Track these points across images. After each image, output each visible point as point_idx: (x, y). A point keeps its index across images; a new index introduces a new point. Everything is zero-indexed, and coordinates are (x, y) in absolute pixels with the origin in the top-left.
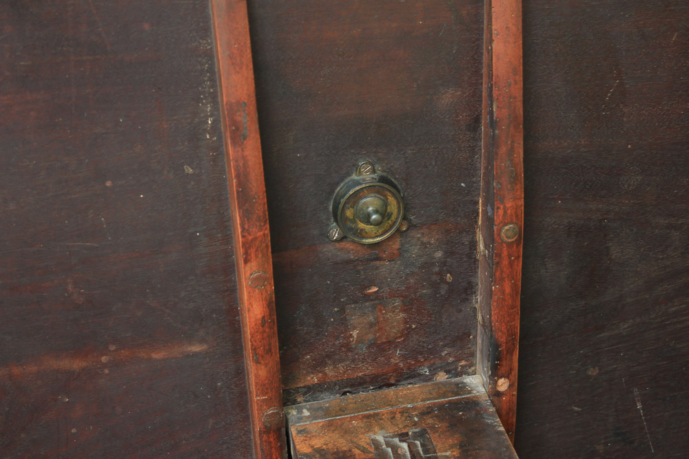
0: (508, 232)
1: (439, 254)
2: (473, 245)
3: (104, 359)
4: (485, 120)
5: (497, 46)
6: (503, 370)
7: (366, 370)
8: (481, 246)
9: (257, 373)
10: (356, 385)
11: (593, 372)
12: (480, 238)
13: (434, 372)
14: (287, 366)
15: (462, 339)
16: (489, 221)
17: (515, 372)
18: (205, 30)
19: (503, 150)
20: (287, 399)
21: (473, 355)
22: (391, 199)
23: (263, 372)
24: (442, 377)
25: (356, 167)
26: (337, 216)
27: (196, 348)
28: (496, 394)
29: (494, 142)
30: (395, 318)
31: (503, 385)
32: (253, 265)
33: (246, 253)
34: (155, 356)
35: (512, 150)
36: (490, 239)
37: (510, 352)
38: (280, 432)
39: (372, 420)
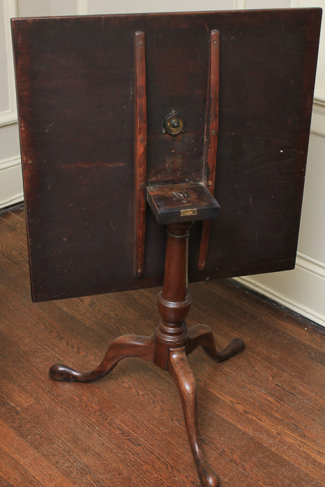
0: (213, 132)
1: (193, 141)
2: (203, 139)
3: (95, 165)
4: (208, 99)
5: (212, 77)
6: (210, 178)
7: (170, 178)
8: (205, 139)
9: (140, 171)
10: (167, 182)
11: (237, 186)
12: (205, 137)
13: (189, 181)
14: (148, 173)
15: (198, 170)
16: (208, 129)
17: (214, 180)
18: (133, 65)
19: (213, 107)
20: (147, 183)
21: (201, 176)
22: (180, 121)
23: (141, 170)
24: (192, 182)
25: (171, 111)
26: (165, 125)
27: (121, 165)
28: (208, 186)
29: (210, 105)
30: (179, 161)
31: (210, 183)
32: (141, 135)
33: (140, 131)
34: (110, 166)
35: (215, 108)
36: (208, 135)
37: (213, 172)
38: (144, 191)
39: (171, 190)
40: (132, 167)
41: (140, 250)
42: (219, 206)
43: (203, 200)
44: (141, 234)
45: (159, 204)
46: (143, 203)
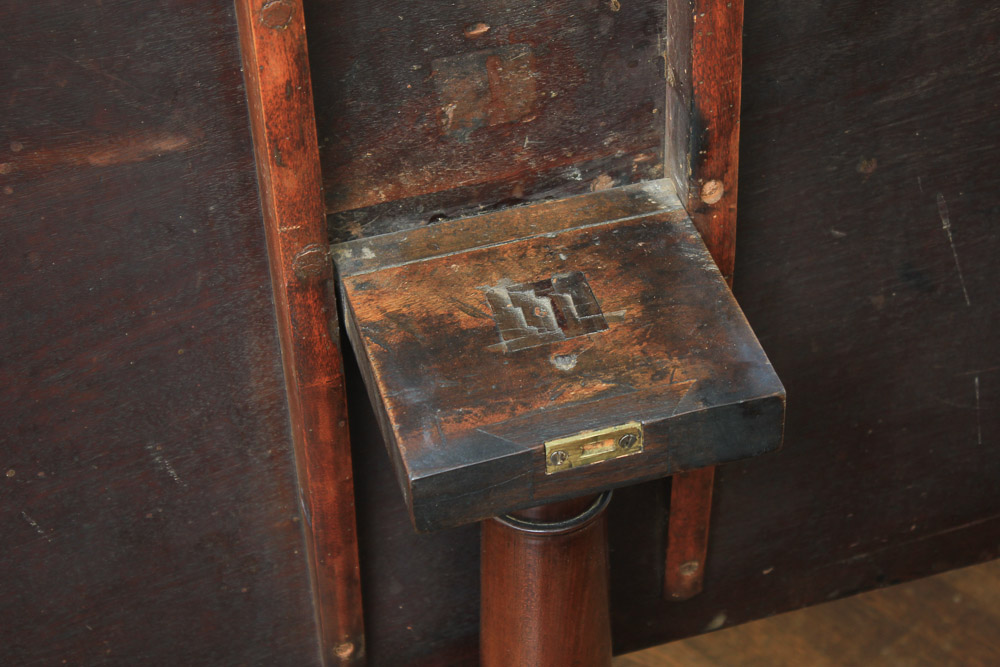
3: (3, 169)
6: (713, 166)
7: (472, 175)
9: (281, 183)
10: (453, 202)
11: (866, 167)
13: (590, 176)
14: (332, 173)
15: (638, 115)
17: (734, 168)
20: (334, 231)
21: (658, 143)
23: (291, 182)
24: (604, 184)
27: (168, 144)
28: (700, 210)
30: (521, 80)
31: (713, 192)
37: (725, 133)
38: (325, 288)
39: (485, 261)
40: (241, 145)
41: (338, 565)
42: (780, 390)
43: (676, 345)
44: (331, 491)
45: (413, 396)
46: (324, 344)
